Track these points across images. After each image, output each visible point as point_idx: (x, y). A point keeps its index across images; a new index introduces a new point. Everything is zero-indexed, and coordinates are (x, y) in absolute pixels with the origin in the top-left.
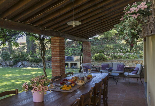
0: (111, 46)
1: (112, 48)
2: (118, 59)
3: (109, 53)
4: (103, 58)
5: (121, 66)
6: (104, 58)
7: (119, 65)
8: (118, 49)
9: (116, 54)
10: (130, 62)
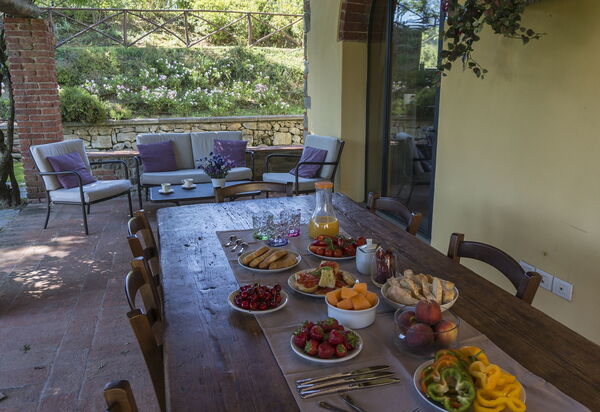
0: (110, 53)
1: (114, 63)
2: (160, 114)
3: (108, 87)
4: (91, 112)
5: (232, 146)
6: (96, 110)
7: (224, 144)
8: (150, 71)
9: (145, 94)
10: (213, 126)
